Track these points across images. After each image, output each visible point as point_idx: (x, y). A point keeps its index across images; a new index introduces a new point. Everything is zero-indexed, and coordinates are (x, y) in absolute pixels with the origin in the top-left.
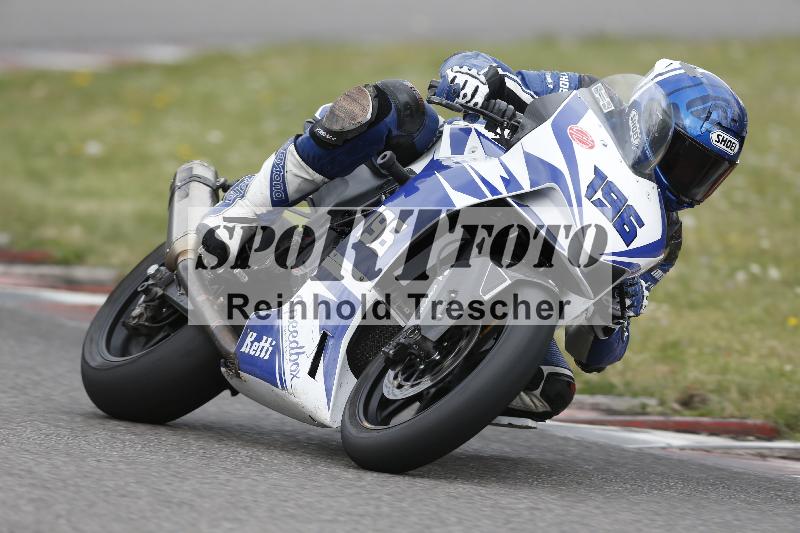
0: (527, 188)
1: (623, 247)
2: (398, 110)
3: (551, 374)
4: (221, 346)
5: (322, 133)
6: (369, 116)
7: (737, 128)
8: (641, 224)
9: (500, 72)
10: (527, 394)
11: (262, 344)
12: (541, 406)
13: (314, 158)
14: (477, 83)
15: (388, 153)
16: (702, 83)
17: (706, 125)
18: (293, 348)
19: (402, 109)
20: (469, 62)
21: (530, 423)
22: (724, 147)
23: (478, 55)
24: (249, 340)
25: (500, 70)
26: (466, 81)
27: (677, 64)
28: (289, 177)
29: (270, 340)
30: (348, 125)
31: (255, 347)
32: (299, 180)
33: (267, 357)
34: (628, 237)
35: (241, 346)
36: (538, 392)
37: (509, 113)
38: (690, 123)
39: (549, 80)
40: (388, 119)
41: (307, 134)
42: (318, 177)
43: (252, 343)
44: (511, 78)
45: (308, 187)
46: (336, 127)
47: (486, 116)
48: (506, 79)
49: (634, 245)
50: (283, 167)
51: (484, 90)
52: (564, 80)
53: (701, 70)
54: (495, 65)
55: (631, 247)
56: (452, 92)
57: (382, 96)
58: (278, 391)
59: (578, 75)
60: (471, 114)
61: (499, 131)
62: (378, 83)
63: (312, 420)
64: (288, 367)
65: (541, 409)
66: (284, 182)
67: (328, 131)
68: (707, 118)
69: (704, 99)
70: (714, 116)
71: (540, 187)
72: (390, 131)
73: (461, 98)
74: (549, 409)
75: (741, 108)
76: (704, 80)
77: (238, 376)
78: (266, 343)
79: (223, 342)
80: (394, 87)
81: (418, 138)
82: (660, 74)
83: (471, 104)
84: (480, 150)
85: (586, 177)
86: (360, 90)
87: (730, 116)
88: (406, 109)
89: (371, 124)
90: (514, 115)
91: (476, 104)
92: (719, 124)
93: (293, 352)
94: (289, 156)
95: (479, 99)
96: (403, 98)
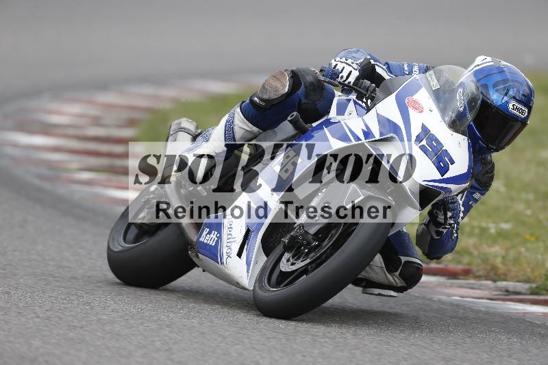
0: (378, 137)
1: (439, 177)
2: (306, 87)
3: (407, 262)
4: (188, 237)
5: (258, 101)
6: (286, 90)
7: (527, 101)
8: (453, 162)
9: (372, 62)
10: (390, 275)
11: (212, 235)
12: (399, 282)
13: (252, 116)
14: (351, 69)
15: (295, 113)
16: (503, 71)
17: (506, 98)
18: (228, 239)
19: (308, 85)
20: (350, 56)
21: (392, 293)
22: (518, 113)
23: (358, 51)
24: (205, 233)
25: (372, 61)
26: (344, 68)
27: (489, 59)
28: (236, 129)
29: (216, 233)
30: (273, 96)
31: (208, 238)
32: (243, 131)
33: (213, 245)
34: (443, 170)
35: (200, 237)
36: (397, 273)
37: (371, 89)
38: (496, 97)
39: (406, 68)
40: (299, 92)
41: (248, 101)
42: (255, 129)
43: (206, 235)
44: (380, 67)
45: (249, 136)
46: (266, 97)
47: (356, 91)
48: (376, 67)
49: (447, 176)
50: (233, 122)
51: (355, 74)
52: (416, 69)
53: (503, 63)
54: (369, 57)
55: (445, 177)
56: (334, 74)
57: (295, 77)
58: (220, 266)
59: (425, 65)
60: (347, 89)
61: (364, 100)
62: (294, 68)
63: (237, 284)
64: (225, 250)
65: (400, 285)
66: (233, 132)
67: (261, 99)
68: (506, 94)
69: (505, 81)
70: (511, 93)
71: (385, 137)
72: (300, 99)
73: (339, 78)
74: (404, 285)
75: (529, 87)
76: (505, 69)
77: (197, 256)
78: (214, 235)
79: (189, 235)
80: (304, 71)
81: (319, 105)
82: (478, 65)
83: (346, 82)
84: (354, 113)
85: (416, 130)
86: (282, 73)
87: (521, 92)
88: (311, 86)
89: (288, 95)
90: (374, 90)
91: (349, 83)
92: (514, 98)
93: (228, 241)
94: (236, 115)
95: (352, 79)
96: (309, 79)
